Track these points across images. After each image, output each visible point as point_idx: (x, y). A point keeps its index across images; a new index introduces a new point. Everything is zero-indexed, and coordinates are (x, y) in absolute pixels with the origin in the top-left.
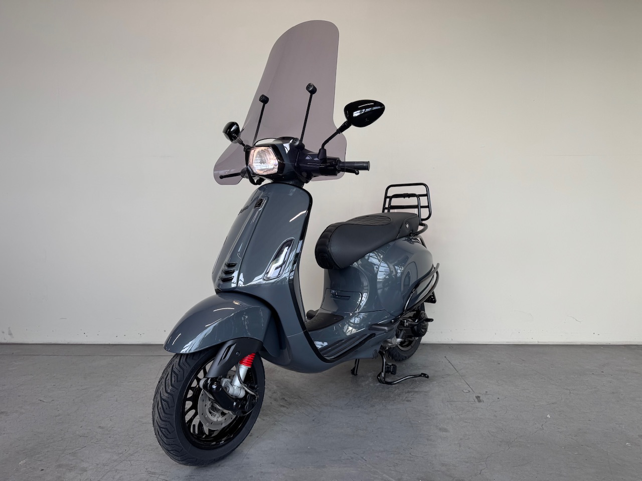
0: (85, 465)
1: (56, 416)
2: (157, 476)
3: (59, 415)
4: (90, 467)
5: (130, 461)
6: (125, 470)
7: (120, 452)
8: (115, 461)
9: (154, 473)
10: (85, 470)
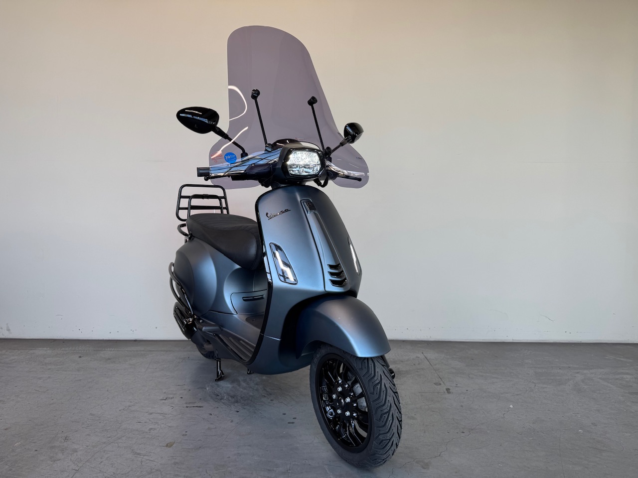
0: (76, 446)
1: (51, 404)
2: (142, 457)
3: (53, 404)
4: (81, 448)
5: (117, 443)
6: (112, 451)
7: (109, 436)
8: (105, 443)
9: (139, 454)
10: (75, 451)
